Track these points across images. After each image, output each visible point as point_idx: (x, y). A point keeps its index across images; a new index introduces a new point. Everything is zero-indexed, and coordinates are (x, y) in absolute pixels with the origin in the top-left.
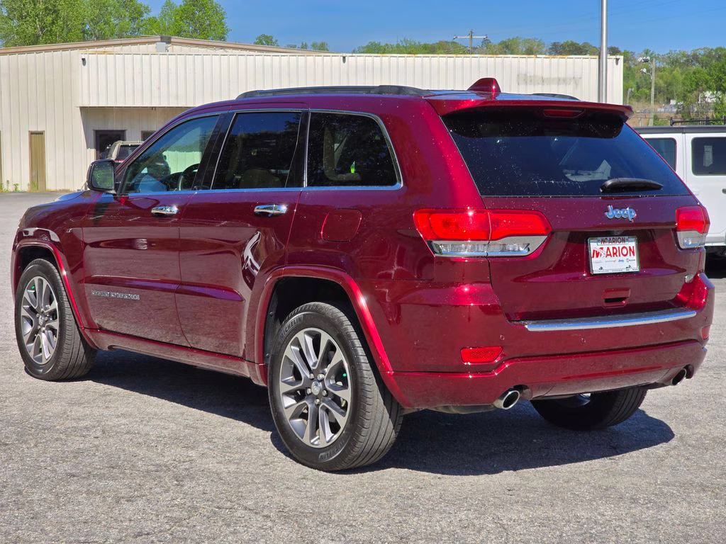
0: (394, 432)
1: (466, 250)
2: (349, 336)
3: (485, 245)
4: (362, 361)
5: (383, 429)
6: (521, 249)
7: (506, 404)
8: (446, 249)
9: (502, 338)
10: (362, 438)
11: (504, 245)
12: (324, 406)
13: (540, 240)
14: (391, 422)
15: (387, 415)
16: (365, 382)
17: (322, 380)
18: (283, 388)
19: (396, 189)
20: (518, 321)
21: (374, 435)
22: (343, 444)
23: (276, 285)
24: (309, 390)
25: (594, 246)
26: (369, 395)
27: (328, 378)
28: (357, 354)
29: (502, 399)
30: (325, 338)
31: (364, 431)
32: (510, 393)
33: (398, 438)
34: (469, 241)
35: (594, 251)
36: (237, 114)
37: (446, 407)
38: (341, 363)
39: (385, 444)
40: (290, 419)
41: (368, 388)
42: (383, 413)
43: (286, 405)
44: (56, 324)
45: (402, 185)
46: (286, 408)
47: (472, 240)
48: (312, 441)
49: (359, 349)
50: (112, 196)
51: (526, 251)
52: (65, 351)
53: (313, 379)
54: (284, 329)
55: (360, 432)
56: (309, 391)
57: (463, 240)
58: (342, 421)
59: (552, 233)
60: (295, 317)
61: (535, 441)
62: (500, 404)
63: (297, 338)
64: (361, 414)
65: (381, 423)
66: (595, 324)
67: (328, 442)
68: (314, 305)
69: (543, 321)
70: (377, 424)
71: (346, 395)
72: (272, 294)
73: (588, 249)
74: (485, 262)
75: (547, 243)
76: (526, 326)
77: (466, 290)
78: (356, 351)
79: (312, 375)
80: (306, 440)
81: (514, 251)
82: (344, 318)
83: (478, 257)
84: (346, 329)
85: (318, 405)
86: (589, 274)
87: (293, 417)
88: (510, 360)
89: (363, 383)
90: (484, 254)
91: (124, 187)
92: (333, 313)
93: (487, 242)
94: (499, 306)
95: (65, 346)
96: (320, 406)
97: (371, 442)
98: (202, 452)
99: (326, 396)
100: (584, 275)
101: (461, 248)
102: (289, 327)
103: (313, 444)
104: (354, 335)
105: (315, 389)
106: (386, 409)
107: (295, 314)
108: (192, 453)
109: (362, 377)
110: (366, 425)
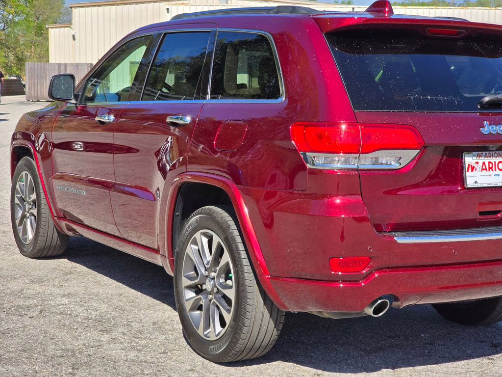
0: (275, 330)
1: (338, 162)
2: (234, 240)
3: (356, 158)
4: (244, 264)
5: (264, 328)
6: (393, 163)
7: (376, 311)
8: (319, 161)
9: (370, 249)
10: (243, 336)
11: (377, 158)
12: (214, 302)
13: (413, 153)
14: (271, 321)
15: (267, 315)
16: (246, 284)
17: (213, 279)
18: (185, 282)
19: (279, 102)
20: (389, 232)
21: (255, 333)
22: (228, 339)
23: (180, 188)
24: (204, 285)
25: (469, 160)
26: (249, 296)
27: (219, 276)
28: (240, 258)
29: (371, 307)
30: (216, 240)
31: (245, 330)
32: (379, 301)
33: (281, 336)
34: (341, 154)
35: (469, 165)
36: (165, 34)
37: (320, 312)
38: (228, 264)
39: (267, 341)
40: (189, 311)
41: (249, 289)
42: (263, 313)
43: (187, 298)
44: (35, 211)
45: (284, 99)
46: (187, 301)
47: (343, 153)
48: (205, 333)
49: (242, 252)
50: (74, 105)
51: (398, 165)
52: (41, 234)
53: (207, 276)
54: (186, 229)
55: (241, 330)
56: (204, 287)
57: (337, 153)
58: (228, 318)
59: (425, 147)
60: (194, 219)
61: (422, 335)
62: (370, 311)
63: (195, 238)
64: (242, 313)
65: (262, 322)
66: (467, 237)
67: (217, 336)
68: (208, 209)
69: (413, 233)
70: (258, 323)
71: (231, 294)
72: (177, 196)
73: (462, 162)
74: (357, 174)
75: (419, 157)
76: (395, 238)
77: (338, 201)
78: (239, 254)
79: (207, 272)
80: (200, 331)
81: (387, 164)
82: (232, 223)
83: (349, 169)
84: (232, 233)
85: (211, 300)
86: (464, 188)
87: (192, 309)
88: (379, 270)
89: (244, 285)
90: (355, 167)
91: (84, 98)
92: (222, 217)
93: (357, 155)
94: (368, 218)
95: (41, 230)
96: (212, 302)
97: (253, 339)
98: (114, 337)
99: (217, 293)
100: (459, 188)
101: (334, 161)
102: (189, 227)
103: (206, 336)
104: (239, 239)
105: (208, 286)
106: (266, 310)
107: (194, 216)
108: (105, 338)
109: (243, 279)
110: (247, 323)
